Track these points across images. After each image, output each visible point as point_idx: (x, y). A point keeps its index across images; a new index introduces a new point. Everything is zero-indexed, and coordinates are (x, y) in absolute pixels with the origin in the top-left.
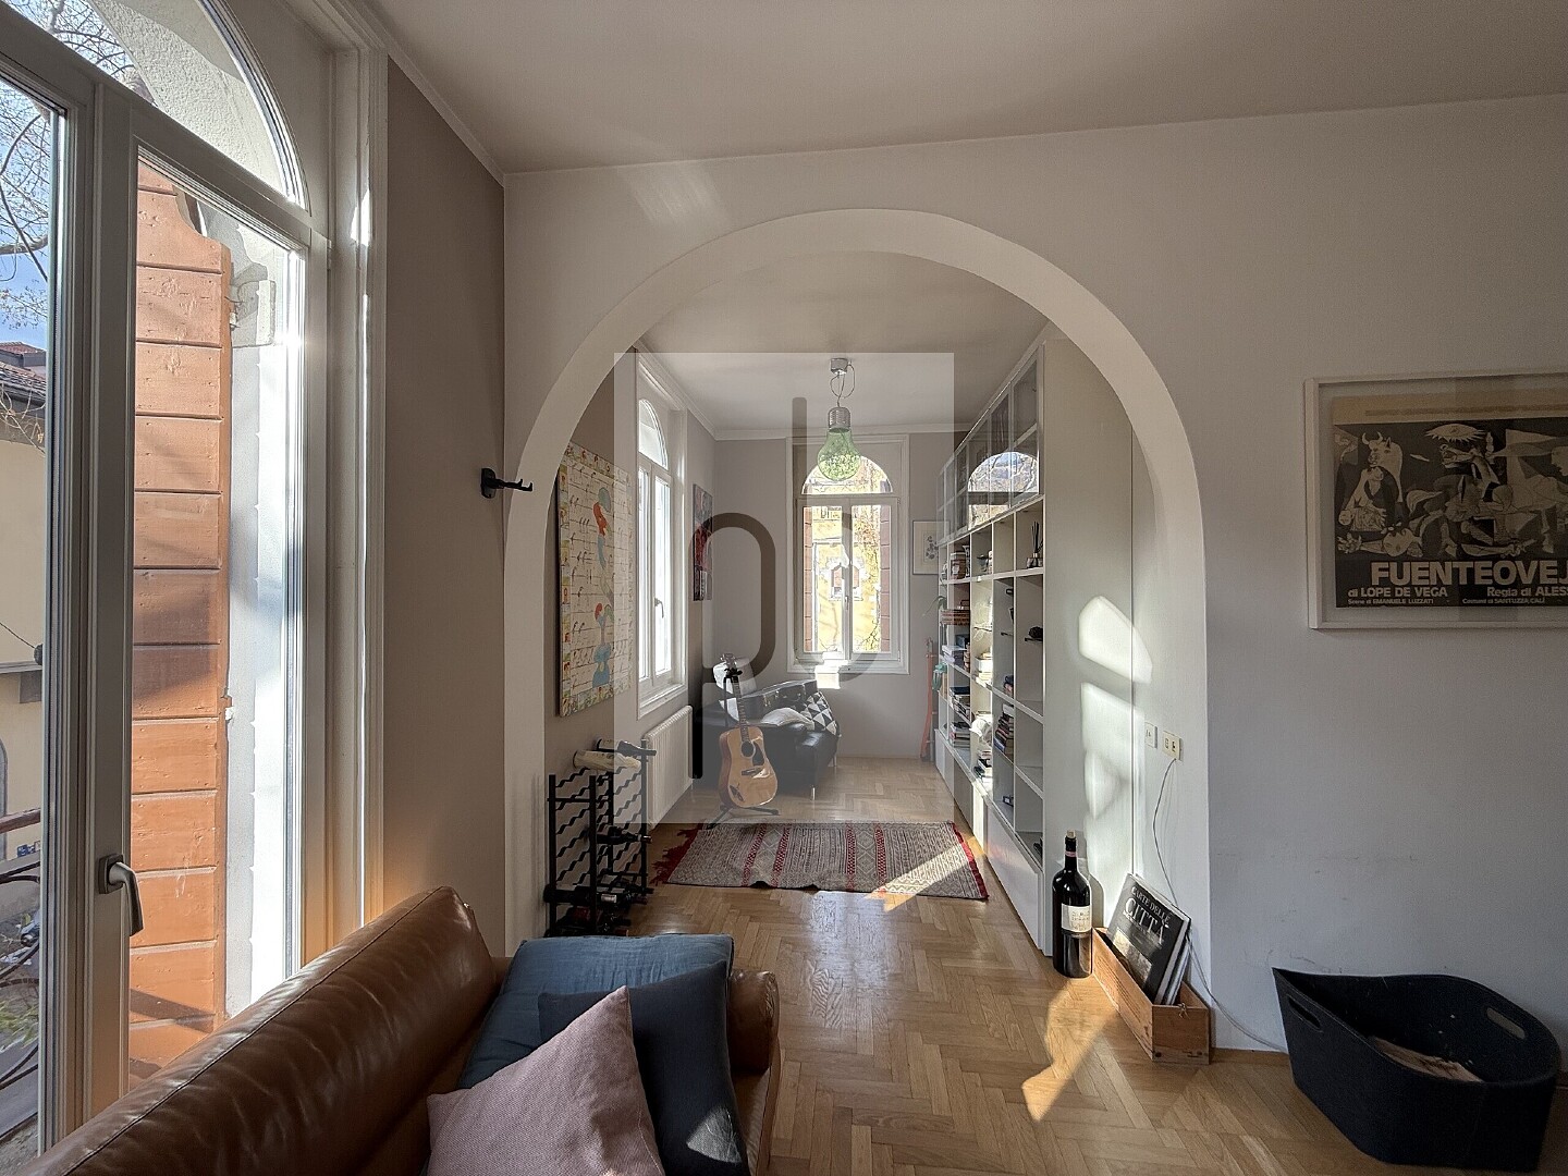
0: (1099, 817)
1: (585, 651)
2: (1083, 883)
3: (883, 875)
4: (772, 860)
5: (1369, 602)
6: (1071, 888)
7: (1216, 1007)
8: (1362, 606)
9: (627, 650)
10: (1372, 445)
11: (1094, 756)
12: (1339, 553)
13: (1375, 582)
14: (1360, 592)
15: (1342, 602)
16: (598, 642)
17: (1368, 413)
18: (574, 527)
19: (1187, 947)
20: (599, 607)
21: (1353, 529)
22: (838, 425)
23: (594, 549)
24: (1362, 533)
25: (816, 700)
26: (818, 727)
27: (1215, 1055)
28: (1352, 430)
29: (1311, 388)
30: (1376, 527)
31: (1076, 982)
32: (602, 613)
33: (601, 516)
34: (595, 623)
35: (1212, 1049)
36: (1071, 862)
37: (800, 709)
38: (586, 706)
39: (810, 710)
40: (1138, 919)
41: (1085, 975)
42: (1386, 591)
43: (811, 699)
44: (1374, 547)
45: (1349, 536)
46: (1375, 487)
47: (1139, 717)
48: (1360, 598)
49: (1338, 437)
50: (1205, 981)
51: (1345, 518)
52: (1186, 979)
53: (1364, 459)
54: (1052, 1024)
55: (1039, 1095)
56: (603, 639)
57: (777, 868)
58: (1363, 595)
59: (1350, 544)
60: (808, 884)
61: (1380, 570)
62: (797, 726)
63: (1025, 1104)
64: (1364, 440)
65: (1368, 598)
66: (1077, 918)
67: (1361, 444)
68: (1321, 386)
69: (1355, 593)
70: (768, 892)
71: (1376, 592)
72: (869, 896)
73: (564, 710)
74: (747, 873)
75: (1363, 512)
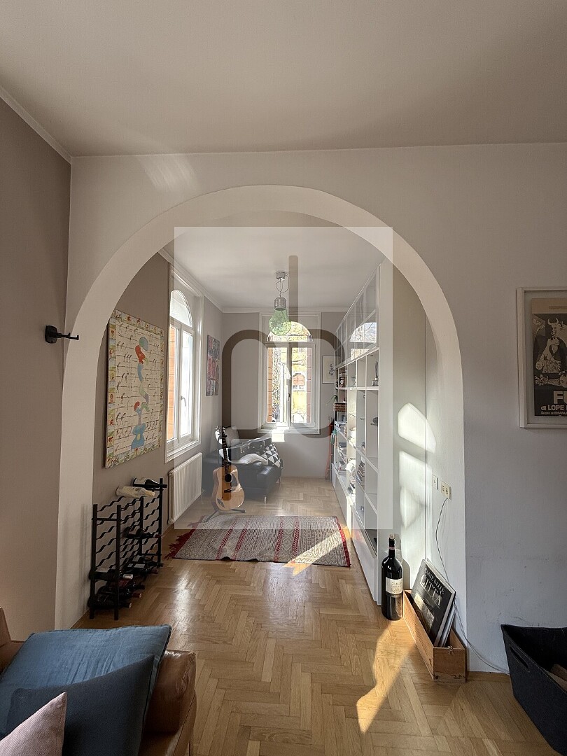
0: (409, 526)
1: (125, 430)
2: (398, 565)
3: (295, 552)
4: (236, 541)
5: (552, 413)
6: (391, 568)
7: (469, 647)
8: (548, 415)
9: (158, 426)
10: (553, 325)
11: (405, 491)
12: (536, 385)
13: (556, 402)
14: (547, 408)
15: (538, 413)
16: (136, 422)
17: (551, 308)
18: (119, 359)
19: (454, 609)
20: (137, 404)
21: (543, 372)
22: (280, 307)
23: (135, 371)
24: (548, 374)
25: (270, 448)
26: (270, 464)
27: (469, 676)
28: (543, 317)
29: (520, 294)
30: (555, 371)
31: (394, 623)
32: (139, 407)
33: (140, 352)
34: (134, 413)
35: (467, 672)
36: (392, 553)
37: (261, 454)
38: (125, 460)
39: (267, 454)
40: (427, 588)
41: (398, 618)
42: (561, 407)
43: (268, 448)
44: (554, 382)
45: (541, 376)
46: (555, 349)
47: (429, 471)
48: (547, 411)
49: (535, 320)
50: (463, 629)
51: (539, 365)
52: (453, 627)
53: (549, 333)
54: (378, 654)
55: (366, 710)
56: (140, 421)
57: (238, 547)
58: (549, 409)
59: (543, 380)
60: (252, 558)
61: (558, 395)
62: (258, 464)
63: (357, 718)
64: (549, 323)
65: (552, 411)
66: (394, 586)
67: (547, 324)
68: (525, 292)
69: (544, 408)
70: (230, 563)
71: (556, 408)
72: (286, 565)
73: (108, 464)
74: (221, 550)
75: (548, 362)
